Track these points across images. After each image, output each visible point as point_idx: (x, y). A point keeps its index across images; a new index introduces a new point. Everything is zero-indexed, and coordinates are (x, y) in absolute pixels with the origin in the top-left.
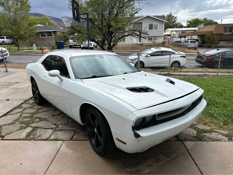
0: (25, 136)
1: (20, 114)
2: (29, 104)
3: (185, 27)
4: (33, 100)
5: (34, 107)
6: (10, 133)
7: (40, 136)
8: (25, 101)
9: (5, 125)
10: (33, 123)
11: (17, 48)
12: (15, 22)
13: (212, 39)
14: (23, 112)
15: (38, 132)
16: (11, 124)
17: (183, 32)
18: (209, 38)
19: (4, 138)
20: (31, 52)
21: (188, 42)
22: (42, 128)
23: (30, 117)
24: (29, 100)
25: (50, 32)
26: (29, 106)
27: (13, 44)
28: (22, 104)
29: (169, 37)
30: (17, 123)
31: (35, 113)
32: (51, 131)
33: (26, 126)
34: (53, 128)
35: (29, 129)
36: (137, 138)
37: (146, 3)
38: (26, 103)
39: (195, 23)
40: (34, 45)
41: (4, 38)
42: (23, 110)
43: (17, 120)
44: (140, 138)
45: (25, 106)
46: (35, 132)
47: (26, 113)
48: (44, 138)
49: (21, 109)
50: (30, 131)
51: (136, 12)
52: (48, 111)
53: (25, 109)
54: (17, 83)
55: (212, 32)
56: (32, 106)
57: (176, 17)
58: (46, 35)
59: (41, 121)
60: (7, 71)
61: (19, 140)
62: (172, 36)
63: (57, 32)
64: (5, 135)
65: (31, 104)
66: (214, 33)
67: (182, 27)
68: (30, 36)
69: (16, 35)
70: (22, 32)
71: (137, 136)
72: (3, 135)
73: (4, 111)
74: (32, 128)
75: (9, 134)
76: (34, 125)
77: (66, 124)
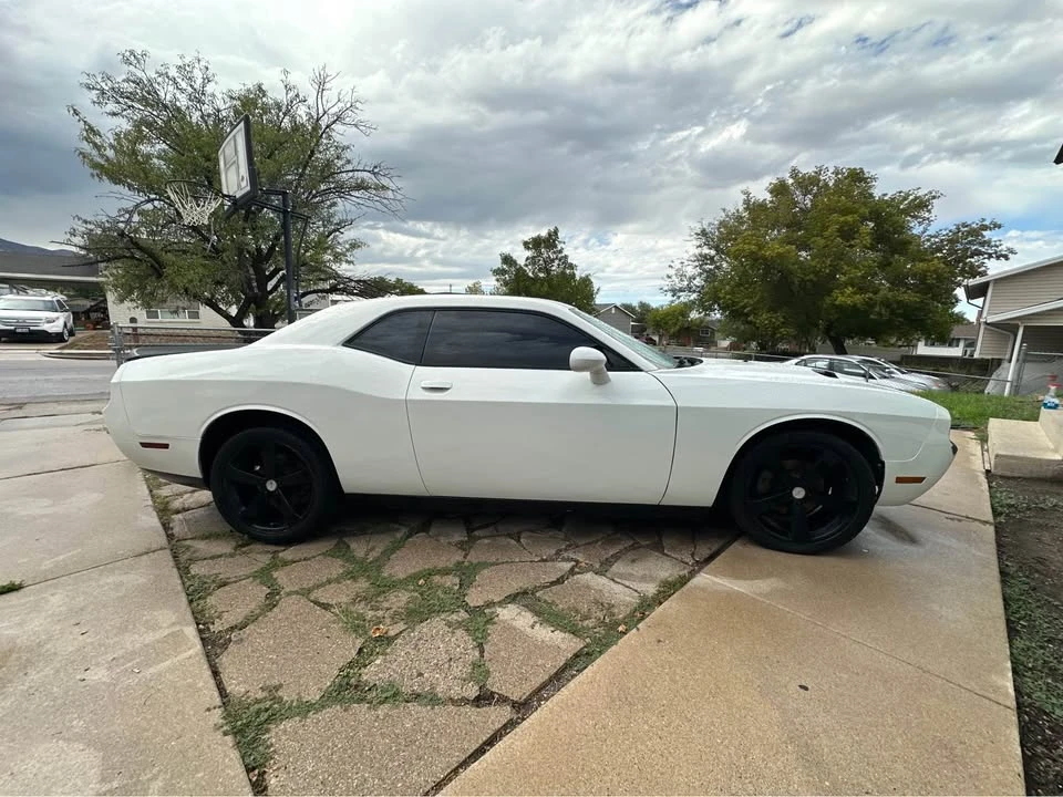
2: (223, 556)
5: (287, 555)
7: (604, 605)
8: (177, 556)
14: (292, 589)
15: (570, 602)
22: (547, 587)
23: (387, 587)
24: (175, 544)
26: (249, 562)
28: (180, 567)
30: (395, 628)
31: (367, 569)
32: (595, 579)
33: (463, 614)
35: (515, 615)
38: (196, 559)
45: (219, 570)
46: (561, 607)
48: (633, 600)
49: (237, 586)
56: (259, 556)
65: (239, 554)
75: (485, 675)
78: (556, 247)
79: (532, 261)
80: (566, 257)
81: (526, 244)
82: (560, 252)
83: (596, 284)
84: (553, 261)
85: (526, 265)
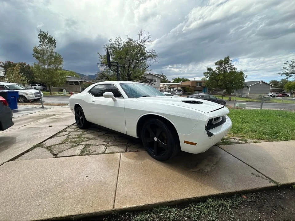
0: (80, 152)
1: (67, 136)
2: (73, 128)
3: (172, 83)
4: (76, 126)
5: (79, 130)
6: (63, 151)
7: (95, 151)
8: (68, 127)
9: (55, 145)
10: (83, 141)
11: (49, 93)
12: (49, 72)
13: (190, 90)
14: (69, 134)
15: (92, 149)
16: (61, 144)
17: (171, 85)
18: (188, 89)
19: (58, 156)
20: (62, 95)
21: (176, 91)
22: (94, 145)
23: (78, 138)
24: (71, 126)
25: (77, 82)
26: (73, 130)
27: (44, 90)
28: (66, 128)
29: (163, 88)
30: (67, 143)
31: (81, 135)
32: (104, 147)
33: (76, 144)
34: (104, 144)
35: (81, 147)
36: (210, 136)
37: (154, 61)
38: (69, 128)
39: (177, 80)
40: (65, 90)
41: (36, 85)
42: (69, 133)
43: (66, 140)
44: (213, 136)
45: (69, 130)
46: (89, 149)
47: (72, 135)
48: (100, 152)
49: (66, 132)
50: (83, 148)
51: (147, 67)
52: (93, 132)
53: (70, 132)
54: (55, 115)
55: (190, 85)
56: (75, 130)
57: (166, 76)
58: (74, 83)
59: (90, 140)
60: (43, 107)
61: (75, 156)
62: (164, 87)
63: (83, 82)
64: (58, 153)
65: (75, 129)
66: (191, 86)
67: (170, 82)
68: (62, 83)
69: (49, 82)
70: (55, 80)
71: (210, 135)
72: (56, 153)
73: (49, 134)
74: (84, 146)
75: (61, 152)
76: (85, 143)
77: (115, 141)
78: (229, 62)
79: (218, 68)
80: (232, 66)
81: (216, 64)
82: (231, 64)
83: (245, 74)
84: (226, 68)
85: (216, 70)
